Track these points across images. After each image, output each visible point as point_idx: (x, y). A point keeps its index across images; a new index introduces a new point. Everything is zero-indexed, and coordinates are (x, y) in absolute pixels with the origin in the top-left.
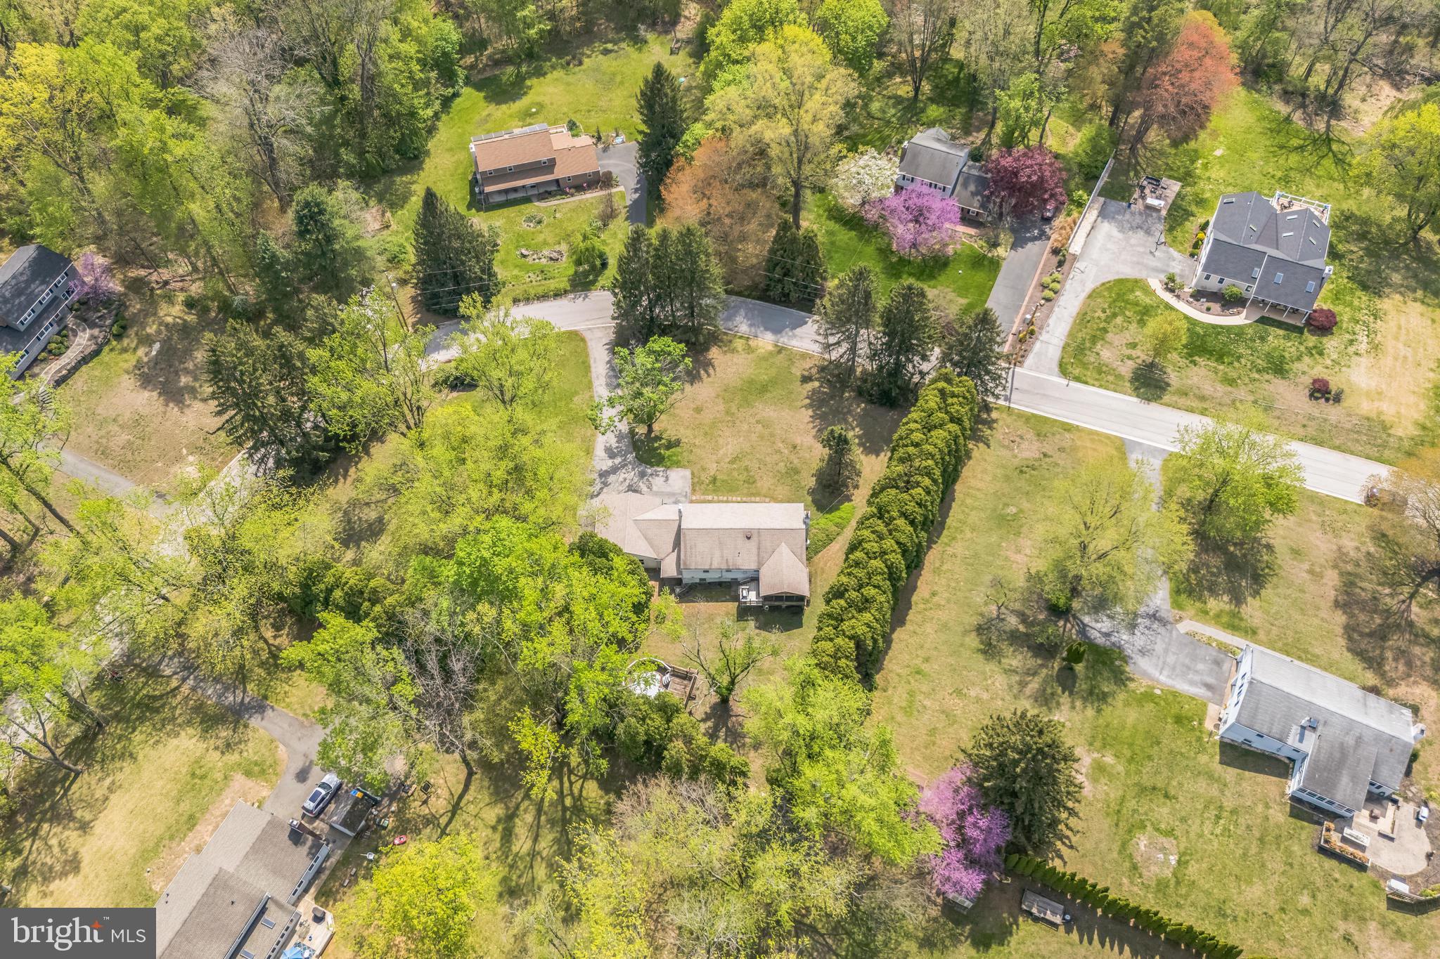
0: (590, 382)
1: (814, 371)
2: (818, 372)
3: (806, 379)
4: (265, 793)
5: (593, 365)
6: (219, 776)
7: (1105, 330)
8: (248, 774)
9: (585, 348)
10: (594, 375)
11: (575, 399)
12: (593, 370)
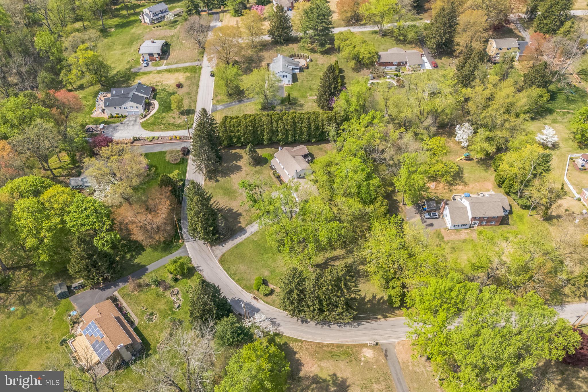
0: (245, 240)
1: (212, 181)
2: (212, 179)
3: (217, 181)
4: (443, 230)
5: (236, 244)
6: (450, 244)
7: (169, 124)
8: (443, 238)
9: (228, 251)
10: (241, 241)
11: (256, 240)
12: (238, 242)
